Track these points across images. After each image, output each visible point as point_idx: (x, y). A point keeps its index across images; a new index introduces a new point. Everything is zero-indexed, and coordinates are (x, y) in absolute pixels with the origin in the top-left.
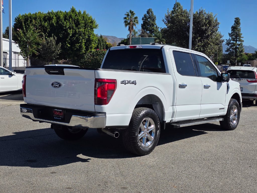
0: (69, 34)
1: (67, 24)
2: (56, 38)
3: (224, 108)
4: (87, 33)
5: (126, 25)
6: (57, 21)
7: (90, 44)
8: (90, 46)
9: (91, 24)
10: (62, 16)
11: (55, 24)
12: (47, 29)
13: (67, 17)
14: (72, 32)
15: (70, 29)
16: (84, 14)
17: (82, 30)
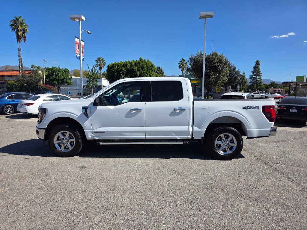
0: (137, 74)
1: (136, 68)
4: (149, 73)
5: (180, 68)
6: (130, 66)
9: (151, 67)
10: (133, 64)
11: (129, 68)
12: (124, 71)
13: (136, 64)
15: (138, 71)
16: (147, 61)
17: (145, 71)
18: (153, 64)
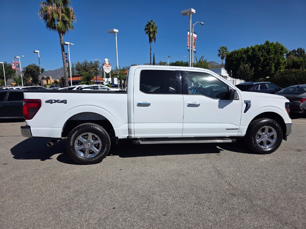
0: (261, 60)
1: (260, 54)
2: (250, 65)
3: (238, 129)
4: (277, 58)
6: (253, 52)
7: (279, 65)
8: (279, 68)
9: (281, 51)
10: (257, 49)
11: (251, 55)
12: (245, 59)
13: (261, 48)
14: (264, 58)
15: (262, 57)
16: (276, 44)
17: (272, 56)
18: (284, 46)
